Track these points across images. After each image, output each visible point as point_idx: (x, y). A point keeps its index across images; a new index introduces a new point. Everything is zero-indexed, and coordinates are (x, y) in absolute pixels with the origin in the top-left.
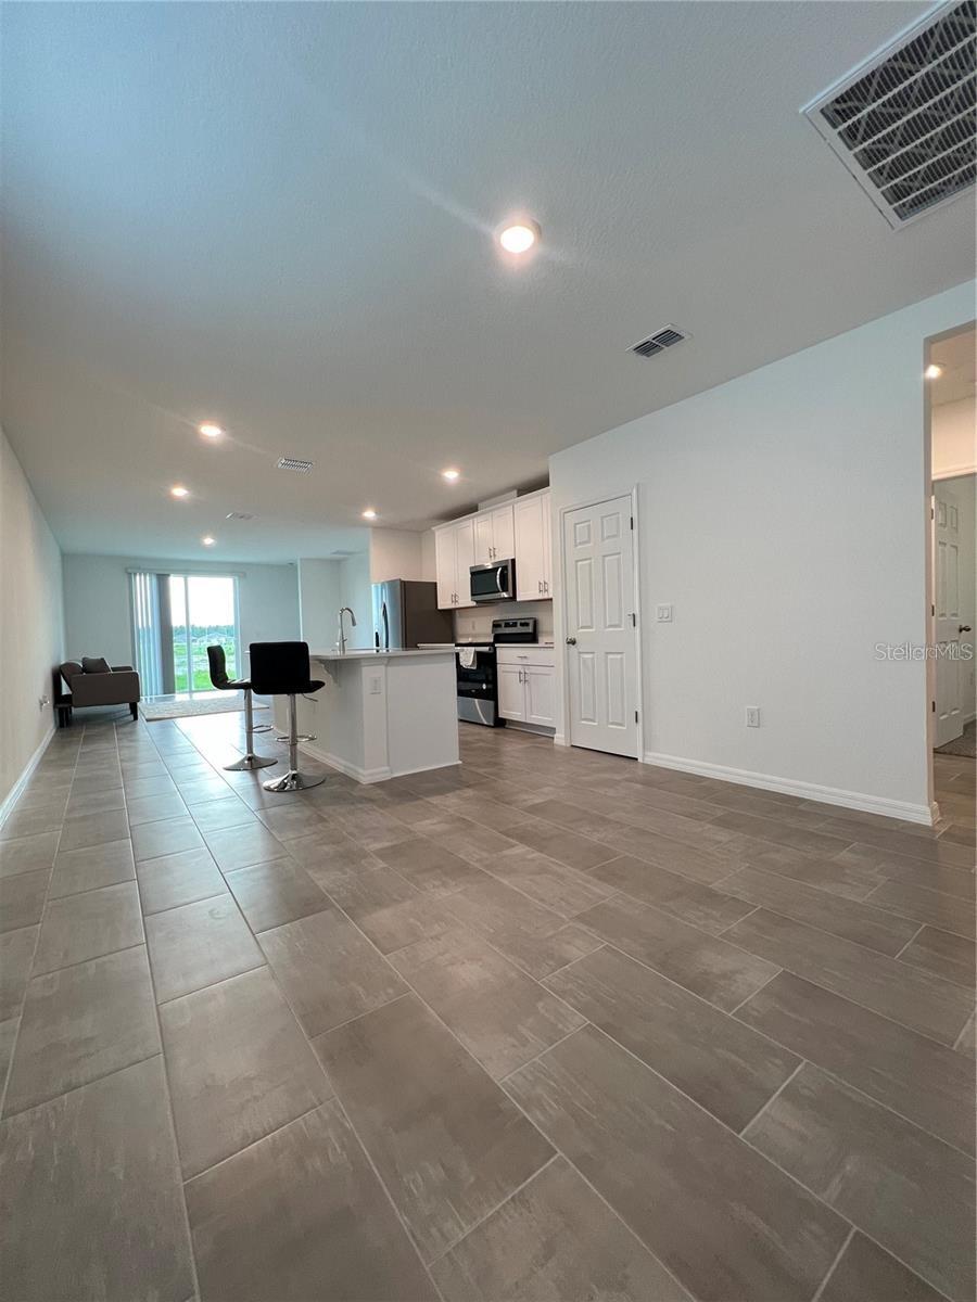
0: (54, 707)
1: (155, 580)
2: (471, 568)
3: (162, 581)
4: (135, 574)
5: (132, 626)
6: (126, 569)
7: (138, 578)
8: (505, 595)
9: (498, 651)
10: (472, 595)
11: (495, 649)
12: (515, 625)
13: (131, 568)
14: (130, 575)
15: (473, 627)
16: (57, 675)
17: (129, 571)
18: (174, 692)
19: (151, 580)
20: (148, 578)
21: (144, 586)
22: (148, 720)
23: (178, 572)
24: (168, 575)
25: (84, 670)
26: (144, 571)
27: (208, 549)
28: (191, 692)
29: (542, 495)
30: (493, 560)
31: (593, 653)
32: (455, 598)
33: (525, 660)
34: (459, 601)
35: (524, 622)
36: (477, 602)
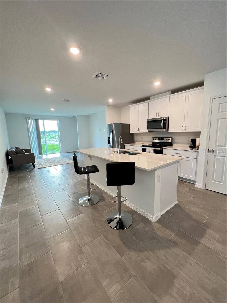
0: (7, 166)
1: (34, 121)
2: (147, 120)
3: (37, 121)
4: (28, 119)
5: (28, 130)
6: (25, 118)
7: (29, 120)
8: (164, 130)
9: (164, 150)
10: (148, 129)
11: (162, 149)
12: (163, 139)
13: (27, 118)
14: (27, 120)
15: (142, 138)
16: (7, 154)
17: (26, 118)
18: (42, 155)
19: (33, 121)
20: (32, 120)
21: (31, 123)
22: (38, 169)
23: (41, 119)
24: (38, 120)
25: (16, 152)
26: (31, 119)
27: (52, 112)
28: (47, 154)
29: (186, 92)
30: (157, 117)
31: (225, 157)
32: (138, 129)
33: (179, 154)
34: (140, 131)
35: (168, 139)
36: (148, 131)
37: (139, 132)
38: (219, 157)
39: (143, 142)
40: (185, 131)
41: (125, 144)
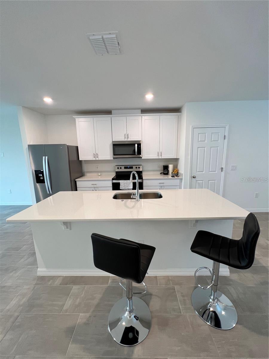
2: (113, 142)
9: (144, 181)
10: (114, 155)
12: (131, 168)
15: (97, 168)
29: (160, 115)
30: (126, 140)
31: (203, 180)
32: (96, 155)
33: (162, 184)
34: (99, 157)
35: (138, 167)
36: (113, 158)
37: (97, 159)
38: (199, 182)
39: (100, 173)
40: (160, 158)
41: (76, 180)
